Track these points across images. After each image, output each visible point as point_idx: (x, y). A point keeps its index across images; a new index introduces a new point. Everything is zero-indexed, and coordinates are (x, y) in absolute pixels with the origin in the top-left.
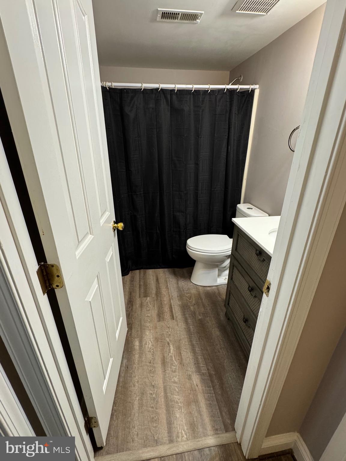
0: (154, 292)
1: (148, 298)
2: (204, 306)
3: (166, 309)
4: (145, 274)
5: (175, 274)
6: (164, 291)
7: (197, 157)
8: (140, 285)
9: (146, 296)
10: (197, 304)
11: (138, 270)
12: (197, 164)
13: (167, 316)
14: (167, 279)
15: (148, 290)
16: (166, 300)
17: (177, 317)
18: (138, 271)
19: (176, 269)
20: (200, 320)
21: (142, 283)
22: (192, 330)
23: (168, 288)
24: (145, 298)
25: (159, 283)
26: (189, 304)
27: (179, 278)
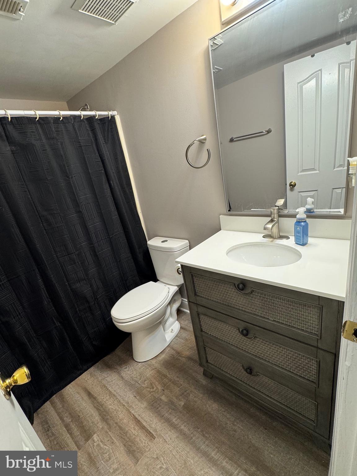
0: (97, 418)
1: (95, 437)
2: (174, 383)
3: (133, 431)
4: (63, 400)
5: (109, 367)
6: (110, 405)
7: (77, 204)
8: (67, 426)
9: (88, 436)
10: (165, 386)
11: (48, 402)
12: (79, 212)
13: (142, 439)
14: (104, 382)
15: (85, 423)
16: (122, 416)
17: (155, 430)
18: (47, 404)
19: (106, 358)
20: (186, 407)
21: (68, 420)
22: (186, 430)
23: (114, 395)
24: (90, 442)
25: (95, 398)
26: (157, 396)
27: (118, 368)
